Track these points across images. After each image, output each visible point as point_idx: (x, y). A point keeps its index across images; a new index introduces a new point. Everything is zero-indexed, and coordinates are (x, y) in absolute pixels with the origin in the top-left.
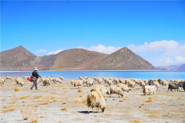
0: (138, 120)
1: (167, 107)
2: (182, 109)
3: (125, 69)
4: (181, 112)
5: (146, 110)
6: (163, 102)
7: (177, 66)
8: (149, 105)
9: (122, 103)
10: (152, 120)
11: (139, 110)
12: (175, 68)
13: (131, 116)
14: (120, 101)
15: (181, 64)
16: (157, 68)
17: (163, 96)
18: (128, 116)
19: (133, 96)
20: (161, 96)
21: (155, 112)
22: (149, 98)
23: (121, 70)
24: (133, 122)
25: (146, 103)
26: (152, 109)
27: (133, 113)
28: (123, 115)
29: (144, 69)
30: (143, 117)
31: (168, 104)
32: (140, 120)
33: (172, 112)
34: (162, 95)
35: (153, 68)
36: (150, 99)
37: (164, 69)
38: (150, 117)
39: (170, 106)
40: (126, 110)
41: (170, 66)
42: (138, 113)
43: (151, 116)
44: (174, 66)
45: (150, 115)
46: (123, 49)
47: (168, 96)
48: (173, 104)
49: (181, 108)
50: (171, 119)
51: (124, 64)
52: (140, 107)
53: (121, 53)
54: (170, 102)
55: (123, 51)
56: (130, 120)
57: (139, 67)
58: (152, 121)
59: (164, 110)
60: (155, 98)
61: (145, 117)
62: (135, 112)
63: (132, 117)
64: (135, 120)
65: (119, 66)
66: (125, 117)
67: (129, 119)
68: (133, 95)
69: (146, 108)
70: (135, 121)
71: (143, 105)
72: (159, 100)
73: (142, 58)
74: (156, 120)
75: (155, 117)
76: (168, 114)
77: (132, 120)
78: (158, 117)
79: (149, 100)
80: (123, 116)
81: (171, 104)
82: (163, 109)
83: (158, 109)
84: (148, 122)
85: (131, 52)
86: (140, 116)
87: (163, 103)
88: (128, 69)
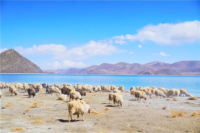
0: (20, 128)
1: (52, 112)
2: (65, 113)
3: (11, 73)
4: (64, 116)
5: (30, 116)
6: (48, 108)
7: (64, 70)
8: (34, 111)
9: (5, 110)
10: (35, 127)
11: (23, 116)
12: (63, 72)
13: (13, 123)
14: (2, 108)
15: (68, 68)
16: (46, 71)
17: (49, 101)
18: (10, 124)
19: (17, 102)
20: (47, 100)
21: (39, 118)
22: (34, 103)
23: (7, 73)
24: (14, 130)
25: (31, 109)
26: (36, 115)
27: (16, 120)
28: (4, 124)
29: (31, 73)
30: (26, 124)
31: (52, 109)
32: (23, 128)
33: (56, 118)
34: (48, 100)
35: (41, 72)
36: (35, 104)
37: (51, 73)
38: (33, 123)
39: (55, 111)
40: (8, 117)
41: (58, 70)
42: (21, 120)
43: (35, 122)
44: (62, 70)
45: (34, 121)
46: (10, 50)
47: (54, 100)
48: (57, 109)
49: (65, 112)
50: (55, 124)
51: (10, 66)
52: (24, 114)
53: (7, 55)
54: (55, 107)
55: (9, 53)
56: (12, 128)
57: (27, 71)
58: (36, 128)
59: (48, 116)
60: (40, 103)
61: (29, 124)
62: (18, 119)
63: (14, 125)
64: (17, 128)
65: (5, 69)
66: (7, 125)
67: (11, 127)
68: (18, 101)
69: (29, 114)
70: (17, 129)
71: (28, 111)
72: (44, 105)
73: (29, 61)
74: (39, 126)
75: (38, 123)
76: (52, 120)
77: (13, 128)
78: (42, 123)
79: (34, 105)
80: (4, 125)
81: (55, 109)
82: (47, 114)
83: (43, 114)
84: (31, 129)
85: (18, 55)
86: (23, 123)
87: (48, 109)
88: (14, 73)
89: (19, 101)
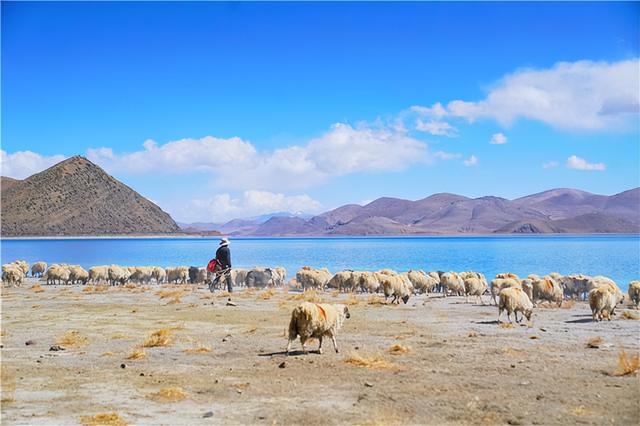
0: (111, 412)
1: (213, 361)
2: (258, 364)
3: (78, 234)
4: (255, 374)
5: (142, 375)
6: (200, 346)
7: (251, 223)
8: (154, 356)
9: (60, 354)
10: (159, 409)
11: (118, 375)
12: (245, 228)
13: (86, 398)
14: (52, 349)
15: (264, 216)
16: (190, 228)
17: (202, 323)
18: (77, 402)
19: (99, 327)
20: (197, 323)
21: (173, 380)
22: (154, 332)
23: (65, 234)
24: (94, 420)
25: (145, 351)
26: (162, 369)
27: (98, 388)
28: (60, 399)
29: (143, 232)
30: (131, 401)
31: (216, 352)
32: (121, 414)
33: (228, 378)
34: (200, 320)
35: (176, 229)
36: (159, 335)
37: (210, 233)
38: (153, 397)
39: (223, 356)
40: (72, 378)
41: (230, 224)
42: (115, 387)
43: (158, 394)
44: (242, 223)
45: (155, 391)
46: (72, 161)
47: (219, 322)
48: (232, 350)
49: (258, 361)
50: (224, 399)
51: (76, 213)
52: (123, 366)
53: (64, 175)
54: (223, 344)
55: (70, 169)
56: (84, 413)
57: (128, 227)
58: (162, 412)
59: (202, 373)
60: (176, 332)
61: (139, 400)
62: (102, 385)
63: (92, 405)
64: (100, 414)
65: (59, 222)
66: (67, 403)
67: (82, 410)
68: (101, 324)
69: (143, 368)
70: (102, 417)
71: (134, 356)
72: (189, 338)
73: (137, 196)
74: (173, 407)
75: (172, 398)
76: (215, 386)
77: (90, 414)
78: (181, 398)
79: (156, 339)
80: (60, 402)
81: (224, 352)
82: (199, 368)
83: (183, 369)
84: (148, 416)
85: (100, 175)
86: (119, 399)
87: (202, 350)
88: (89, 234)
89: (106, 327)
